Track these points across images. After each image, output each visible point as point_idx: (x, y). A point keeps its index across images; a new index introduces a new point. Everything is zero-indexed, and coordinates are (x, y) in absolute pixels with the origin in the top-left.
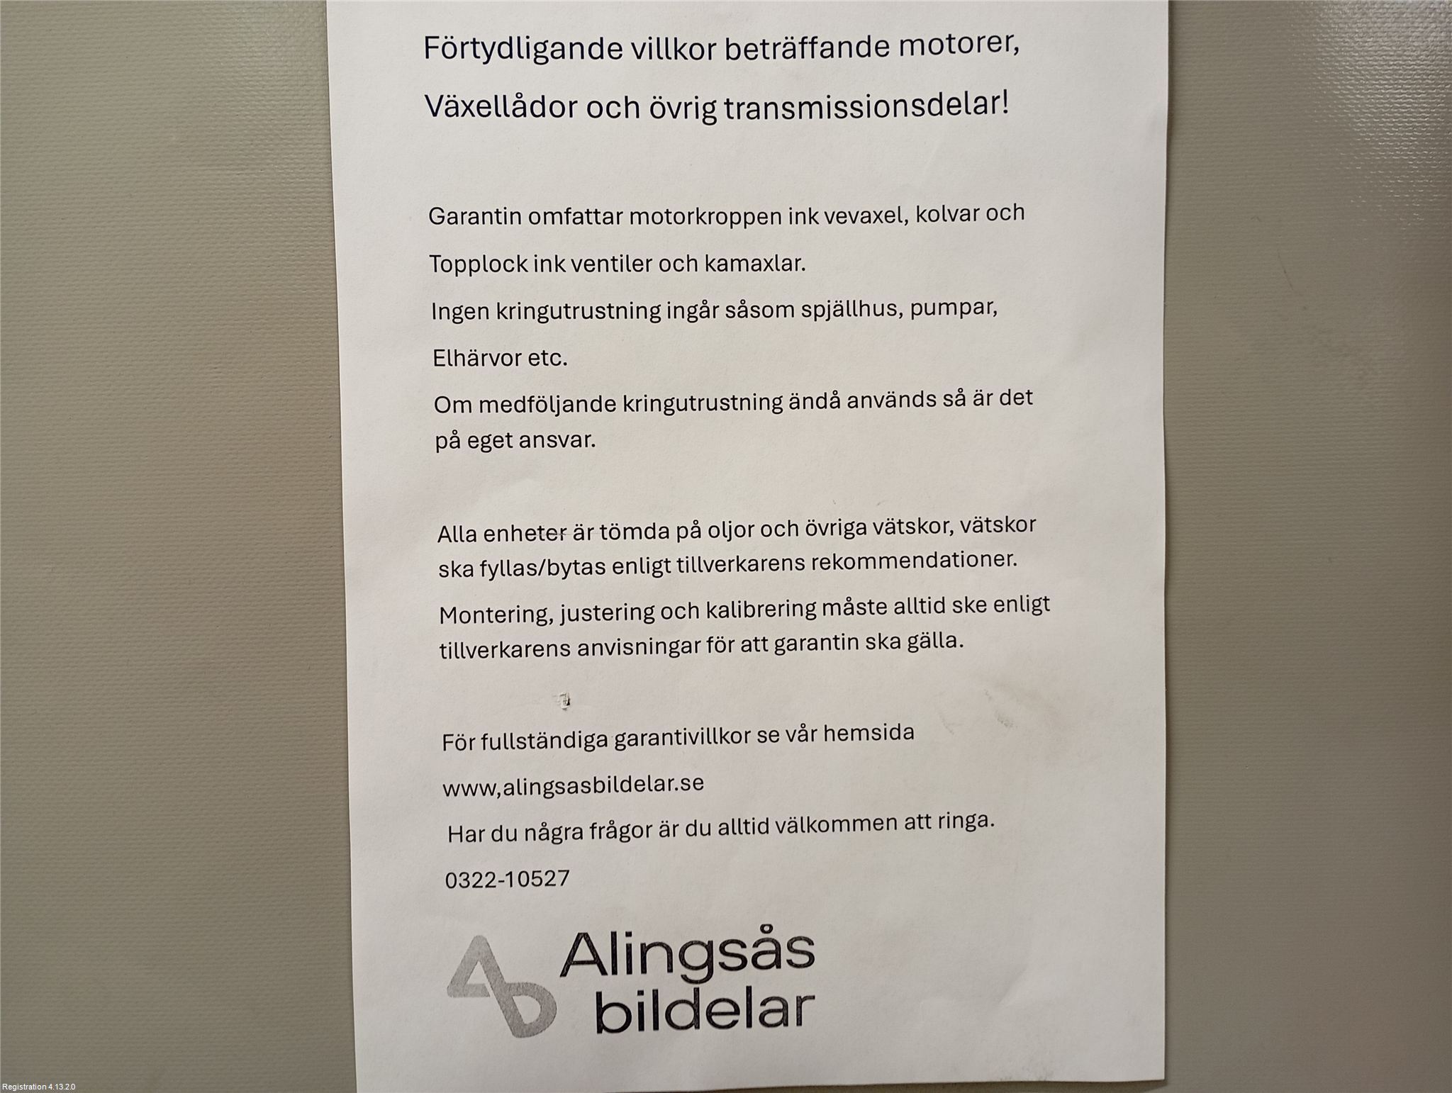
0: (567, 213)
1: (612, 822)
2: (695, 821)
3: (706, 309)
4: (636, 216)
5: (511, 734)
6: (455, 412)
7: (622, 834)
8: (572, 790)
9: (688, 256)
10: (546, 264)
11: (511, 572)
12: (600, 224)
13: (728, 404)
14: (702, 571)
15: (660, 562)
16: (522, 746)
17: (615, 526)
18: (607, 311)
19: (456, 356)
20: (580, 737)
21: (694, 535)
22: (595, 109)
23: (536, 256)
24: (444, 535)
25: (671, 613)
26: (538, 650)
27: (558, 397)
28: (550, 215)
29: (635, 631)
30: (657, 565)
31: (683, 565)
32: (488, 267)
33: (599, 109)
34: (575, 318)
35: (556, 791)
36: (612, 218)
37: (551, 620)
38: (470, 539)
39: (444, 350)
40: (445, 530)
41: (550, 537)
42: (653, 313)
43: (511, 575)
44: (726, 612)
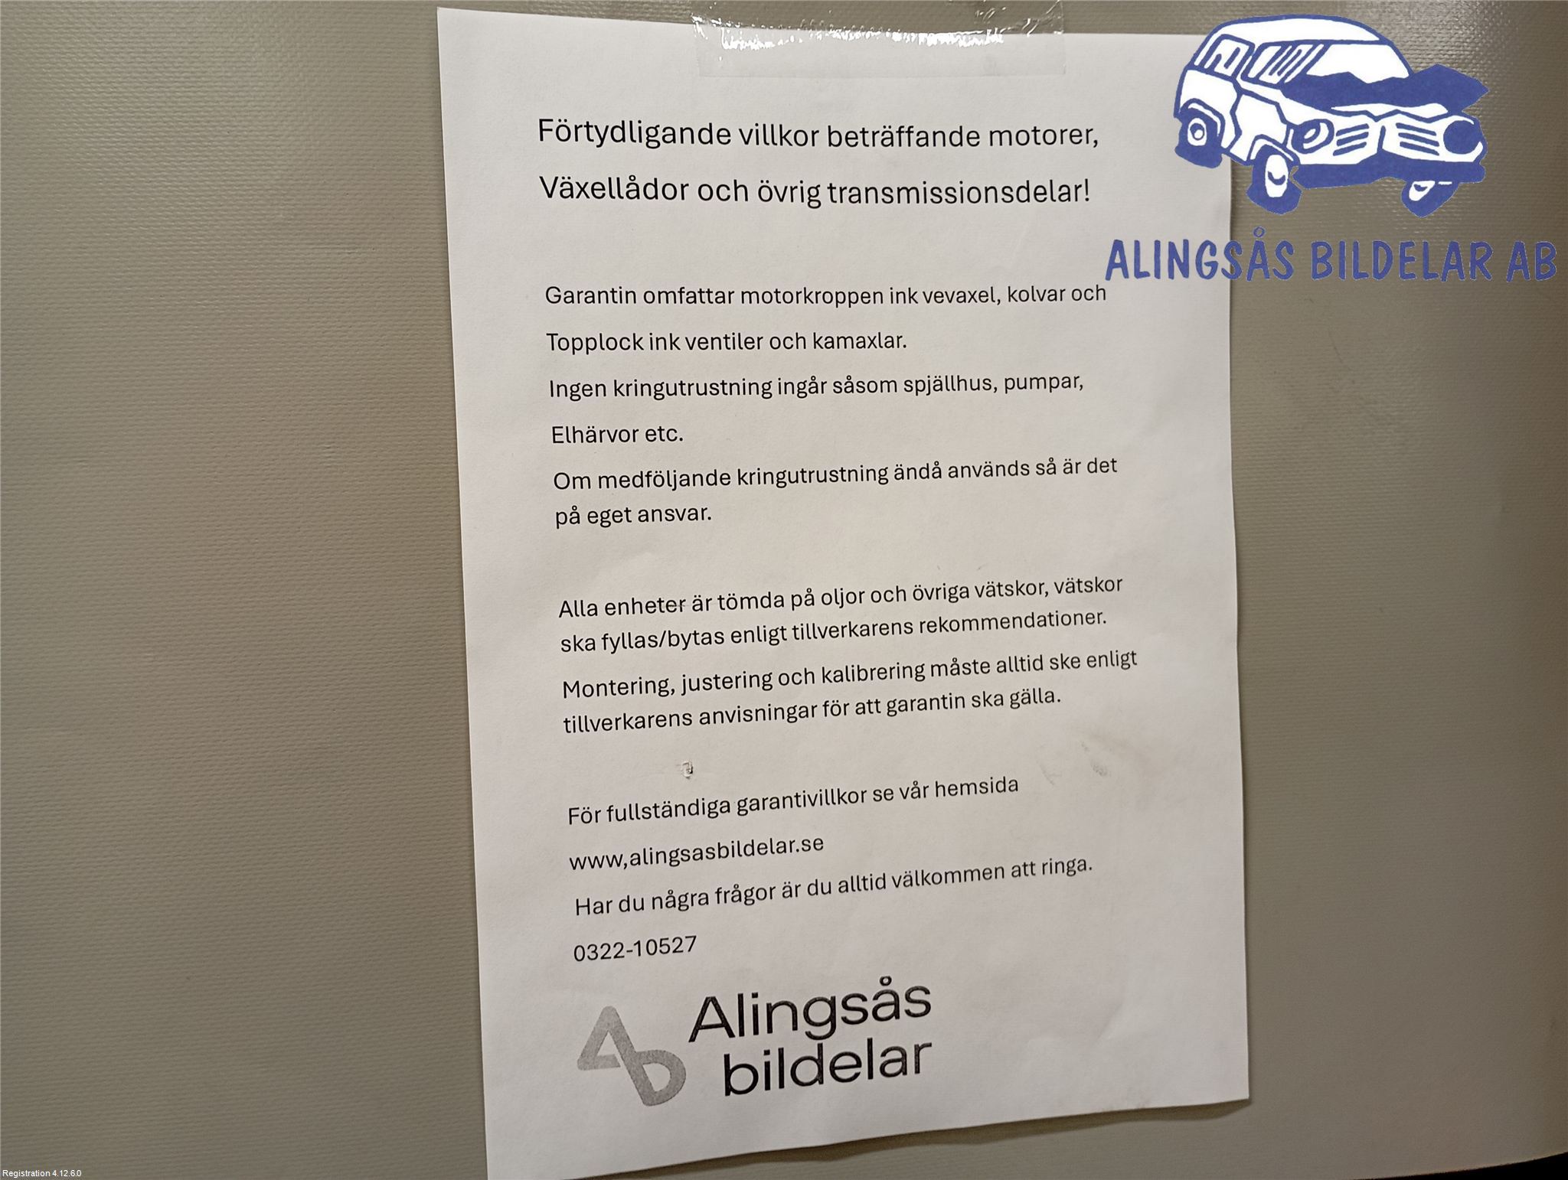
0: (681, 292)
1: (736, 886)
2: (816, 881)
3: (814, 385)
4: (747, 296)
5: (637, 805)
6: (574, 488)
7: (746, 897)
8: (697, 857)
9: (797, 334)
10: (661, 342)
11: (633, 645)
12: (712, 303)
13: (837, 475)
14: (816, 638)
15: (776, 630)
16: (647, 816)
17: (732, 596)
18: (720, 388)
19: (574, 433)
20: (703, 804)
21: (808, 603)
22: (706, 192)
23: (651, 334)
24: (565, 609)
25: (787, 679)
26: (661, 721)
27: (675, 471)
28: (664, 294)
29: (753, 698)
30: (773, 633)
31: (799, 632)
32: (604, 346)
33: (710, 193)
34: (690, 394)
35: (682, 859)
36: (723, 298)
37: (673, 690)
38: (592, 612)
39: (562, 427)
40: (566, 605)
41: (671, 609)
42: (764, 389)
43: (632, 647)
44: (840, 677)
